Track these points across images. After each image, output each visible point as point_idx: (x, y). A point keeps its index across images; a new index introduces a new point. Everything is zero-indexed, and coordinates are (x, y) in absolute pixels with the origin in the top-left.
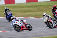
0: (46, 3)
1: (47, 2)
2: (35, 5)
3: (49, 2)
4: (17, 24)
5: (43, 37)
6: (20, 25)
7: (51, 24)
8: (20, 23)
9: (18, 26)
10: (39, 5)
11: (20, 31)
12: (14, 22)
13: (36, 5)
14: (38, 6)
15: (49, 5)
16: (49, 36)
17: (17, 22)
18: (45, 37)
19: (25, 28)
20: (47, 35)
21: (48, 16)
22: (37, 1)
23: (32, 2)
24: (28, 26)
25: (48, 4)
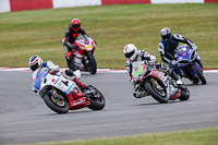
0: (86, 12)
1: (89, 7)
2: (41, 21)
3: (96, 7)
4: (57, 86)
5: (74, 141)
6: (64, 89)
7: (159, 87)
8: (66, 83)
9: (59, 91)
10: (57, 20)
11: (66, 112)
12: (43, 79)
13: (46, 20)
14: (54, 22)
15: (98, 21)
16: (97, 139)
17: (56, 77)
18: (80, 140)
19: (82, 101)
20: (88, 135)
21: (143, 58)
22: (49, 5)
23: (31, 8)
24: (92, 94)
25: (90, 15)
